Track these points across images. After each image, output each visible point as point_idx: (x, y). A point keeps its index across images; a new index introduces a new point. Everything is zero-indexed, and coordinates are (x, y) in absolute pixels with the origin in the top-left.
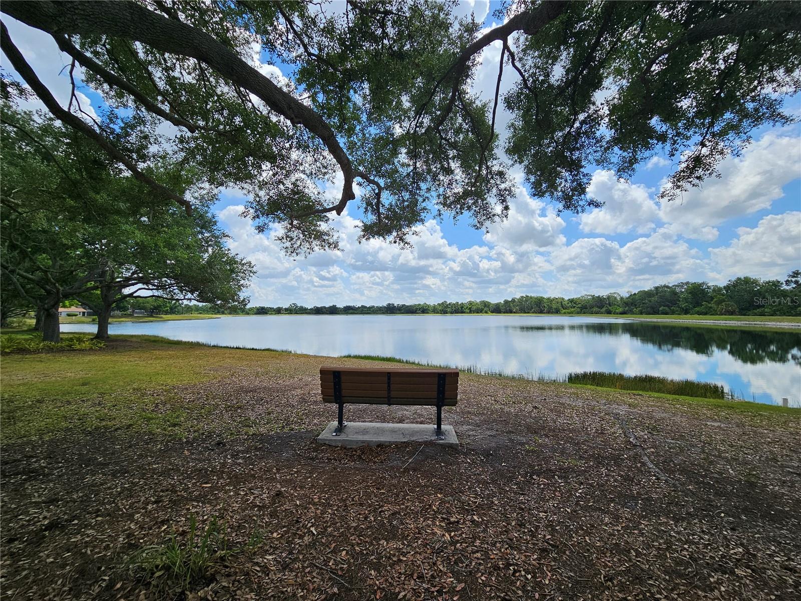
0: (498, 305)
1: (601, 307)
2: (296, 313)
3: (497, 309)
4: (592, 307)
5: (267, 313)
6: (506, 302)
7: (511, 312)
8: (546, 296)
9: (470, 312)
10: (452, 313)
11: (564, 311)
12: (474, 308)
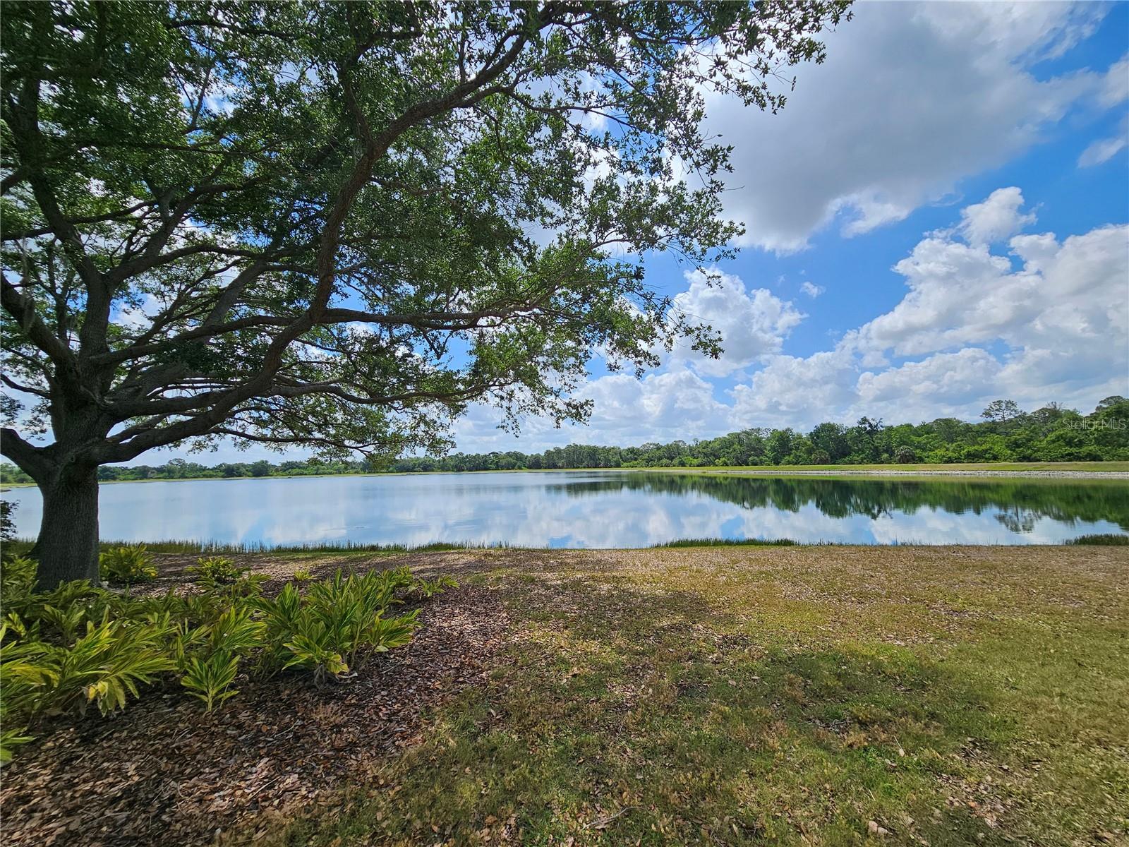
0: (537, 458)
1: (672, 458)
2: (183, 477)
3: (535, 464)
4: (660, 459)
5: (114, 478)
6: (548, 453)
7: (555, 467)
8: (600, 445)
9: (497, 469)
10: (470, 470)
11: (625, 464)
12: (503, 462)
